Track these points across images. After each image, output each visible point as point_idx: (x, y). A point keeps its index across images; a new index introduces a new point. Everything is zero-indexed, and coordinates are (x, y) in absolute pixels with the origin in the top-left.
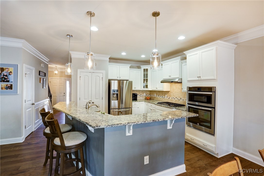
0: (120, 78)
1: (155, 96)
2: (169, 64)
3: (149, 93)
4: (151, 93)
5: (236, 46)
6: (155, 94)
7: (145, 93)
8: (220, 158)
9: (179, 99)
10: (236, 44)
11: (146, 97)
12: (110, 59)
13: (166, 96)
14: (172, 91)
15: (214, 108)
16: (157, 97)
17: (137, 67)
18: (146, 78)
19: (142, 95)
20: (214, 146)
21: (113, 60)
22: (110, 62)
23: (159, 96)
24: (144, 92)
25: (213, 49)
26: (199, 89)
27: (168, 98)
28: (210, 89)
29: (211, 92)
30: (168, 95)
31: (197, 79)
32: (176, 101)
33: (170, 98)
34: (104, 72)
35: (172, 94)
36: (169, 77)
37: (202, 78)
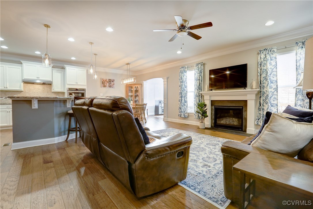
26: (77, 90)
29: (85, 91)
31: (75, 84)
36: (36, 78)
37: (78, 84)
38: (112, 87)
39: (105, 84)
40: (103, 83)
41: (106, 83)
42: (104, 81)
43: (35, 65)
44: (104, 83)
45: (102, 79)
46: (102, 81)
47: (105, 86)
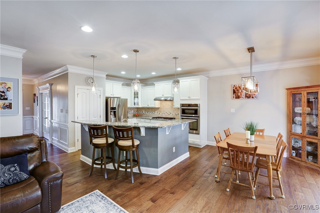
0: (113, 96)
1: (144, 112)
2: (162, 85)
3: (136, 110)
4: (138, 110)
5: (208, 78)
6: (144, 111)
7: (133, 111)
8: (202, 148)
9: (169, 113)
10: (208, 77)
11: (134, 114)
12: (107, 75)
13: (156, 112)
14: (162, 108)
15: (199, 117)
16: (146, 113)
17: (126, 85)
18: (136, 96)
19: (130, 113)
20: (199, 141)
21: (110, 77)
22: (107, 79)
23: (149, 112)
24: (132, 109)
25: (198, 80)
26: (189, 105)
27: (158, 113)
28: (196, 105)
29: (197, 107)
30: (158, 111)
31: (188, 98)
32: (166, 115)
33: (161, 114)
34: (101, 89)
35: (162, 110)
36: (162, 96)
37: (191, 98)
38: (253, 97)
39: (239, 94)
40: (234, 92)
41: (240, 91)
42: (236, 88)
43: (161, 84)
44: (236, 91)
45: (233, 86)
46: (233, 90)
47: (238, 97)
